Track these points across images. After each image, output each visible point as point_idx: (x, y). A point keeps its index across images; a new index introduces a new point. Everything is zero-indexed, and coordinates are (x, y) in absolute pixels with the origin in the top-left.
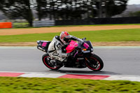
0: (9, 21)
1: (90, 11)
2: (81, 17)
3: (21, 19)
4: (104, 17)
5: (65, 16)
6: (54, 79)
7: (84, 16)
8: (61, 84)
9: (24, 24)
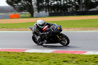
0: (17, 13)
1: (74, 6)
2: (67, 10)
3: (26, 12)
4: (84, 10)
5: (56, 10)
6: (48, 54)
7: (69, 10)
8: (53, 57)
9: (27, 15)
